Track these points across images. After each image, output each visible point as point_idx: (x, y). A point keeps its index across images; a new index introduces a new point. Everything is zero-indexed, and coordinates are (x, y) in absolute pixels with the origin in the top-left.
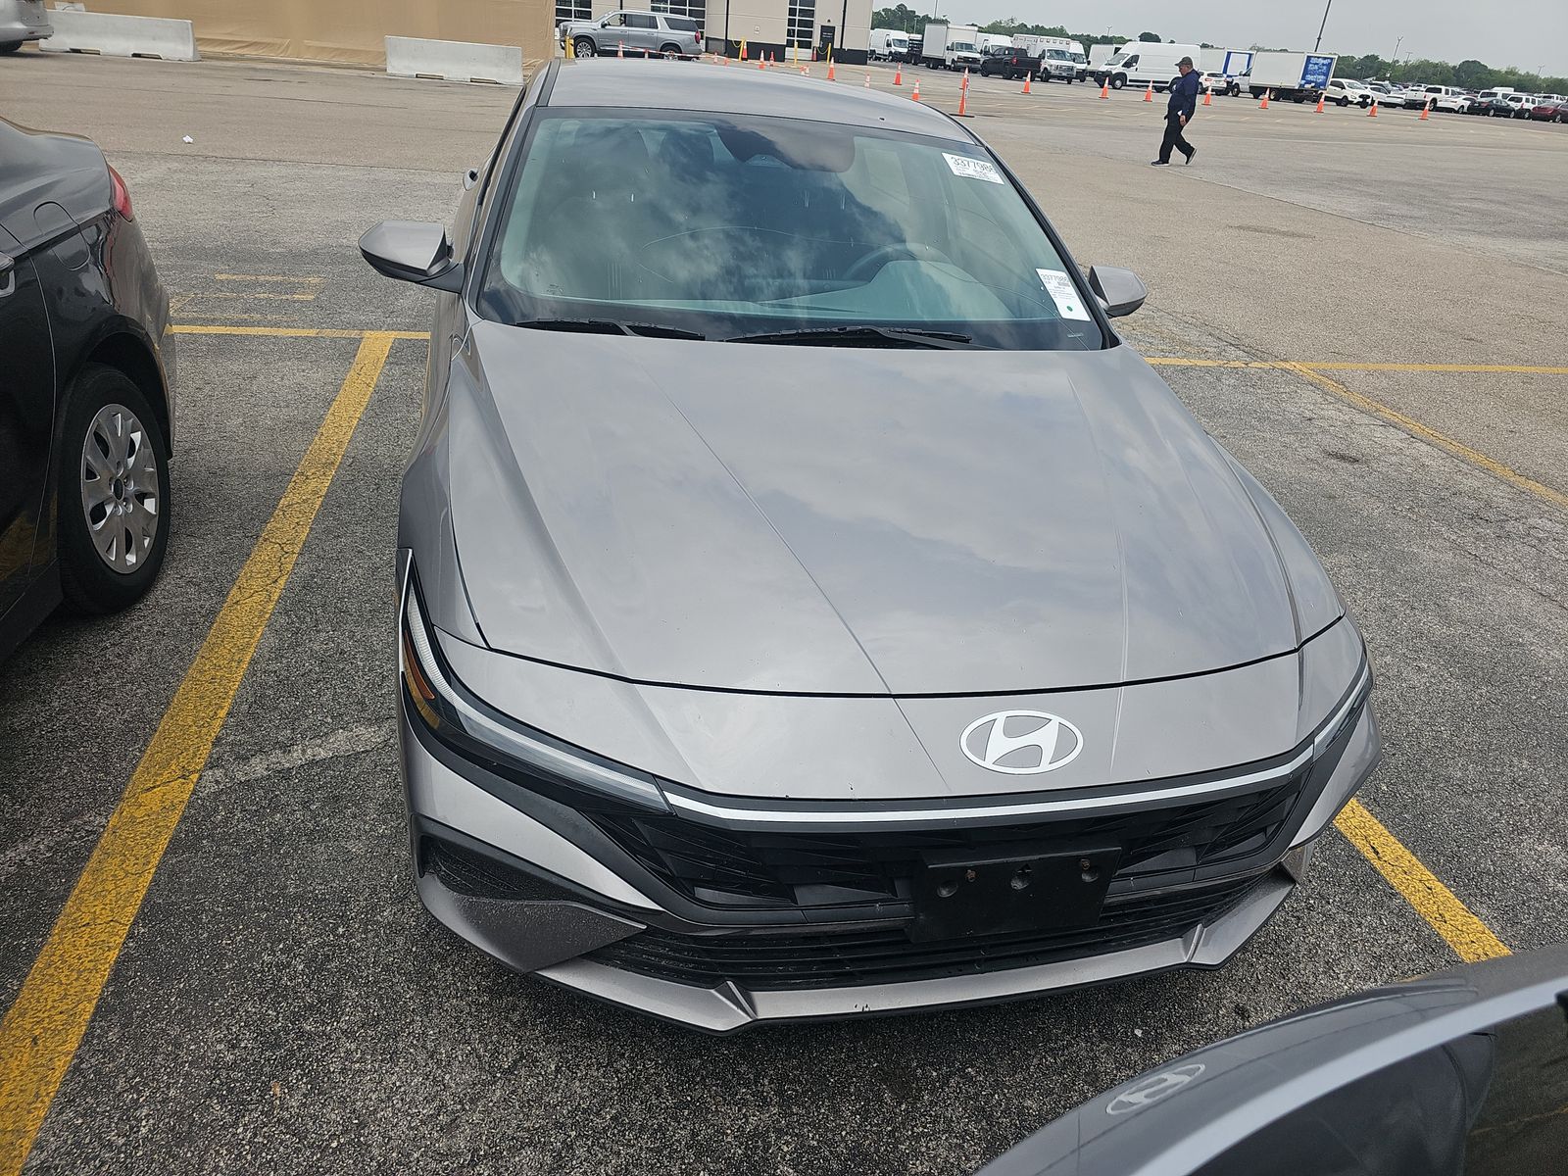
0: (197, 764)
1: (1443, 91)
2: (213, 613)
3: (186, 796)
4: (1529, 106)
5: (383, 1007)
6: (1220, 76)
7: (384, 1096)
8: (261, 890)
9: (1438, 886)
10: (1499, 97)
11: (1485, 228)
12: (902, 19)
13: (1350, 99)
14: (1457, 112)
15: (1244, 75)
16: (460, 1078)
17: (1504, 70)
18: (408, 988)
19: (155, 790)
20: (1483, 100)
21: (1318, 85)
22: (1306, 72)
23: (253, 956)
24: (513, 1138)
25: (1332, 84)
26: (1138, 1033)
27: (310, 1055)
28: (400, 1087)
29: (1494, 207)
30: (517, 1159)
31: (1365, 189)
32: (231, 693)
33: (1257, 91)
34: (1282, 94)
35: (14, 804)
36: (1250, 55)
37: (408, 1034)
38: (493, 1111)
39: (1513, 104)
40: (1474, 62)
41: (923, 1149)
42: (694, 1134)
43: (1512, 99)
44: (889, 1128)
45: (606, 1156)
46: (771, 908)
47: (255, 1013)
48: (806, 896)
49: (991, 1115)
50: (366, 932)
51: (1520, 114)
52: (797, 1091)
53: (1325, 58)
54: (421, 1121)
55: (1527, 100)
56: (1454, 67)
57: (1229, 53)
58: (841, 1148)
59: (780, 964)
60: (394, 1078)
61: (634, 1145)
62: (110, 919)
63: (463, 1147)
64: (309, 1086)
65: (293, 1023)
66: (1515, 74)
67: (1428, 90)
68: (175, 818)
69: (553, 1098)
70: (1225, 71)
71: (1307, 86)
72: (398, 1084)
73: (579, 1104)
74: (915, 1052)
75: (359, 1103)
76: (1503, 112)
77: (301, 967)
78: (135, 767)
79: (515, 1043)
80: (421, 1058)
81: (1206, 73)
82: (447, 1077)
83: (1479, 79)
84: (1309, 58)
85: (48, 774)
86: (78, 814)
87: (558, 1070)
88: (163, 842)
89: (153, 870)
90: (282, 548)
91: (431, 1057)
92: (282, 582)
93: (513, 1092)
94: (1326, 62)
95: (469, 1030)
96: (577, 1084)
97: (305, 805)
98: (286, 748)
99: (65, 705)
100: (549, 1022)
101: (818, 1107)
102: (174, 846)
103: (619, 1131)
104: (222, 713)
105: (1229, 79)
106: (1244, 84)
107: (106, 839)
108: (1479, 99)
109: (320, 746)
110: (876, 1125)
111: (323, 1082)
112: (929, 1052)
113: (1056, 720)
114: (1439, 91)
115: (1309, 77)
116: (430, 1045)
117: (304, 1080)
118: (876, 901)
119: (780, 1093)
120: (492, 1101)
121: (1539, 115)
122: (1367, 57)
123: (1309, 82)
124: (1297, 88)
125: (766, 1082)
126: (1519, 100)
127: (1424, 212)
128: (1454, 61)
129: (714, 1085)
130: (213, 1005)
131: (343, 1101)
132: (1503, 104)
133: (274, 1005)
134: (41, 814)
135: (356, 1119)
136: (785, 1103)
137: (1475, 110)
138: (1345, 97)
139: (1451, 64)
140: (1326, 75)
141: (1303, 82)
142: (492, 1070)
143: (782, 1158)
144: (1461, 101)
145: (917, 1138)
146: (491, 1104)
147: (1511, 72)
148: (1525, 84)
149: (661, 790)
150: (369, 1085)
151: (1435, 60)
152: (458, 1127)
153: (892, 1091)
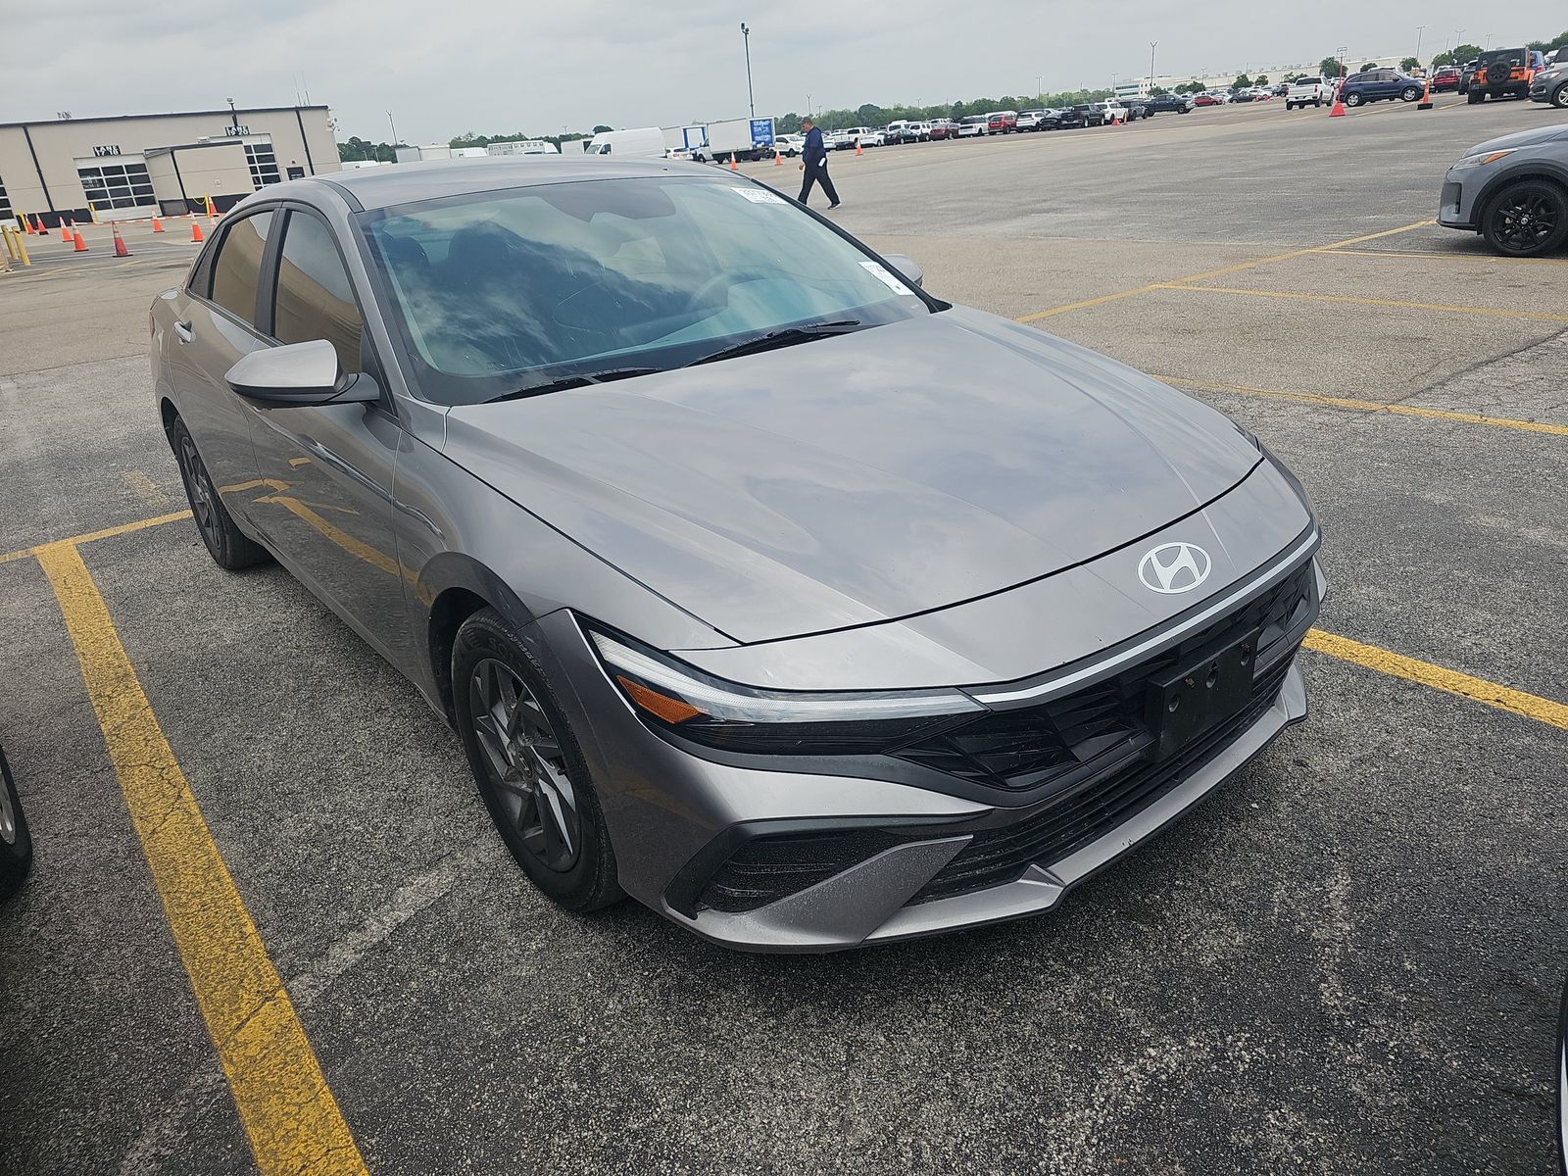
0: (271, 982)
1: (861, 131)
2: (134, 852)
3: (291, 1013)
4: (928, 131)
5: (688, 1075)
6: (685, 150)
7: (763, 1137)
8: (463, 1048)
9: (1334, 637)
10: (903, 128)
11: (970, 220)
12: (359, 151)
13: (795, 150)
14: (877, 146)
15: (705, 146)
16: (815, 1089)
17: (892, 108)
18: (696, 1049)
19: (248, 1024)
20: (892, 132)
21: (767, 144)
22: (753, 135)
23: (516, 1102)
24: (905, 1105)
25: (778, 140)
26: (1255, 805)
27: (661, 1144)
28: (770, 1123)
29: (965, 204)
30: (924, 1116)
31: (864, 211)
32: (239, 908)
33: (720, 158)
34: (742, 156)
35: (85, 1113)
36: (703, 128)
37: (734, 1081)
38: (867, 1095)
39: (914, 131)
40: (868, 105)
41: (1200, 947)
42: (1038, 1025)
43: (912, 128)
44: (1165, 946)
45: (989, 1075)
46: (1057, 775)
47: (570, 1142)
48: (1084, 751)
49: (1219, 904)
50: (606, 1029)
51: (922, 138)
52: (1079, 957)
53: (764, 121)
54: (815, 1136)
55: (924, 127)
56: (856, 113)
57: (685, 130)
58: (1147, 977)
59: (1062, 833)
60: (757, 1119)
61: (1002, 1057)
62: (325, 1150)
63: (870, 1133)
64: (687, 1167)
65: (617, 1130)
66: (901, 109)
67: (849, 133)
68: (300, 1037)
69: (907, 1059)
70: (687, 146)
71: (759, 146)
72: (766, 1121)
73: (931, 1053)
74: (1132, 890)
75: (746, 1154)
76: (910, 139)
77: (575, 1086)
78: (199, 1016)
79: (833, 1040)
80: (765, 1092)
81: (672, 150)
82: (802, 1093)
83: (878, 118)
84: (751, 122)
85: (97, 1068)
86: (180, 1084)
87: (889, 1039)
88: (310, 1062)
89: (326, 1088)
90: (153, 767)
91: (772, 1086)
92: (187, 794)
93: (870, 1073)
94: (767, 123)
95: (784, 1051)
96: (914, 1040)
97: (433, 961)
98: (358, 926)
99: (43, 1000)
100: (845, 1010)
101: (1105, 959)
102: (326, 1060)
103: (981, 1053)
104: (250, 929)
105: (693, 152)
106: (707, 153)
107: (238, 1090)
108: (890, 133)
109: (394, 910)
110: (1155, 949)
111: (696, 1157)
112: (1141, 886)
113: (1184, 545)
114: (858, 132)
115: (758, 138)
116: (762, 1079)
117: (678, 1165)
118: (1127, 737)
119: (1069, 964)
120: (859, 1089)
121: (936, 136)
122: (787, 116)
123: (759, 142)
124: (751, 149)
125: (1052, 962)
126: (918, 127)
127: (920, 219)
128: (854, 108)
129: (1017, 985)
130: (519, 1159)
131: (730, 1160)
132: (908, 133)
133: (584, 1126)
134: (131, 1104)
135: (757, 1166)
136: (1080, 969)
137: (890, 141)
138: (791, 149)
139: (853, 111)
140: (771, 134)
141: (755, 143)
142: (835, 1068)
143: (1115, 1004)
144: (876, 136)
145: (1189, 941)
146: (860, 1092)
147: (898, 109)
148: (911, 116)
149: (969, 696)
150: (741, 1136)
151: (839, 110)
152: (851, 1123)
153: (1142, 923)
